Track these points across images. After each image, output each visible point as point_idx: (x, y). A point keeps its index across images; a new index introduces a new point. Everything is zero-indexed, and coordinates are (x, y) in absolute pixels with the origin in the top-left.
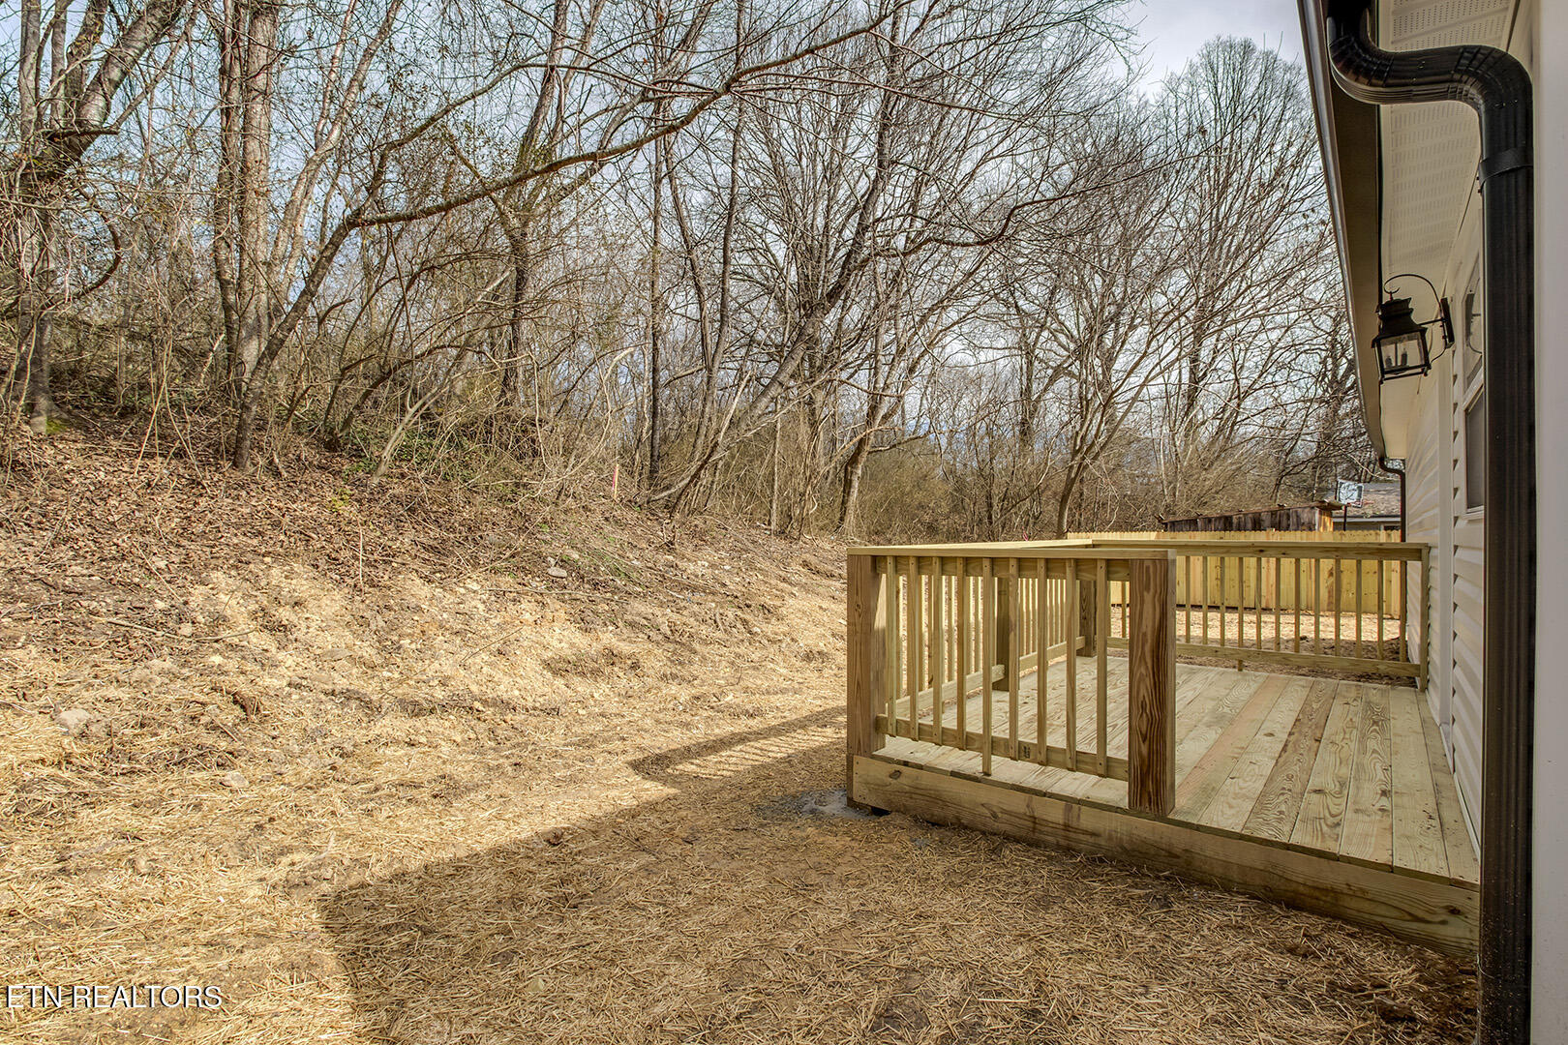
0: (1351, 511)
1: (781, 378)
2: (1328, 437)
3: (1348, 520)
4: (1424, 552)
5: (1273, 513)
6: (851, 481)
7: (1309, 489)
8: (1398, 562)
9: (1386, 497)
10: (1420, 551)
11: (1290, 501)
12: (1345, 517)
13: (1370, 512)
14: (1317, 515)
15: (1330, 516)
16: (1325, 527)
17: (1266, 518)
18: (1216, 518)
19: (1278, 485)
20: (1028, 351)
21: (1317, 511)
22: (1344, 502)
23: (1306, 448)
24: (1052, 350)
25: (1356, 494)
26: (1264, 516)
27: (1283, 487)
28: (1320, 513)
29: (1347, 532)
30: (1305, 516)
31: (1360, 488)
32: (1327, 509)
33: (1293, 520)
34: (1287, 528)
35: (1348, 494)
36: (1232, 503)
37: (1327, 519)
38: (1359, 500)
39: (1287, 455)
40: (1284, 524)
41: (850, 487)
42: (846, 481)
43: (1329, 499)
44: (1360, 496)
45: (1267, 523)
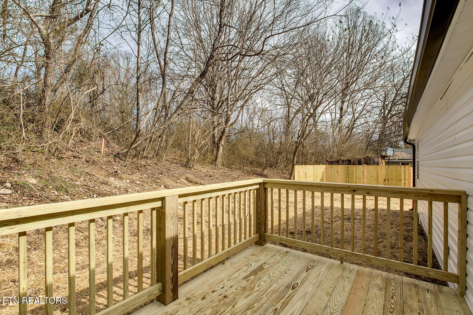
0: (391, 158)
1: (182, 107)
2: (383, 133)
3: (390, 161)
4: (463, 198)
5: (365, 159)
6: (219, 146)
7: (377, 150)
8: (443, 203)
9: (401, 153)
10: (460, 197)
11: (370, 155)
12: (389, 160)
13: (397, 158)
14: (380, 160)
15: (384, 160)
16: (382, 163)
17: (363, 160)
18: (346, 160)
19: (367, 149)
20: (289, 105)
21: (380, 158)
22: (388, 155)
23: (376, 136)
24: (296, 104)
25: (392, 152)
26: (362, 160)
27: (368, 149)
28: (381, 159)
29: (390, 166)
30: (376, 160)
31: (394, 150)
32: (383, 157)
33: (372, 161)
34: (370, 164)
35: (390, 152)
36: (351, 155)
37: (383, 161)
38: (393, 154)
39: (370, 139)
40: (369, 163)
41: (219, 148)
42: (217, 146)
43: (384, 154)
44: (394, 153)
45: (363, 162)
